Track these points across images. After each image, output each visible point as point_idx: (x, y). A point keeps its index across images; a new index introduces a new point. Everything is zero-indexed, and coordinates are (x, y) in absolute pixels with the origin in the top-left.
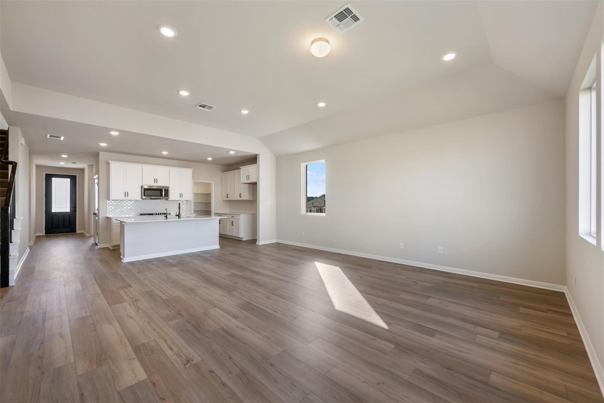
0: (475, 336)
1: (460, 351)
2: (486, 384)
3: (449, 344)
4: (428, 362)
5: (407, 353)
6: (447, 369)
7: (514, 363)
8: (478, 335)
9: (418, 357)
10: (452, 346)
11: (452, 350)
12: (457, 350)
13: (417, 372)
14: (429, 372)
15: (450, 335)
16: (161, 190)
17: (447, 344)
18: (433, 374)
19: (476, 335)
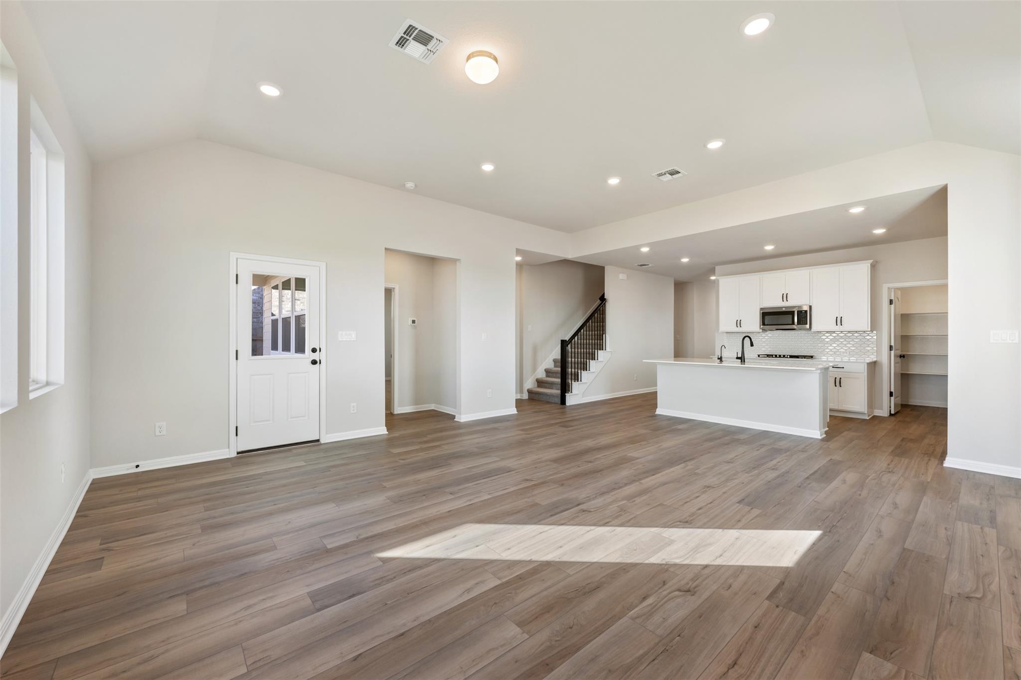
0: (248, 663)
1: (249, 607)
2: (187, 593)
3: (275, 603)
4: (273, 562)
5: (307, 553)
6: (245, 573)
7: (152, 658)
8: (243, 670)
9: (291, 558)
10: (269, 605)
11: (261, 598)
12: (255, 604)
13: (274, 548)
14: (261, 556)
15: (293, 621)
16: (792, 313)
17: (277, 601)
18: (257, 558)
19: (250, 668)
